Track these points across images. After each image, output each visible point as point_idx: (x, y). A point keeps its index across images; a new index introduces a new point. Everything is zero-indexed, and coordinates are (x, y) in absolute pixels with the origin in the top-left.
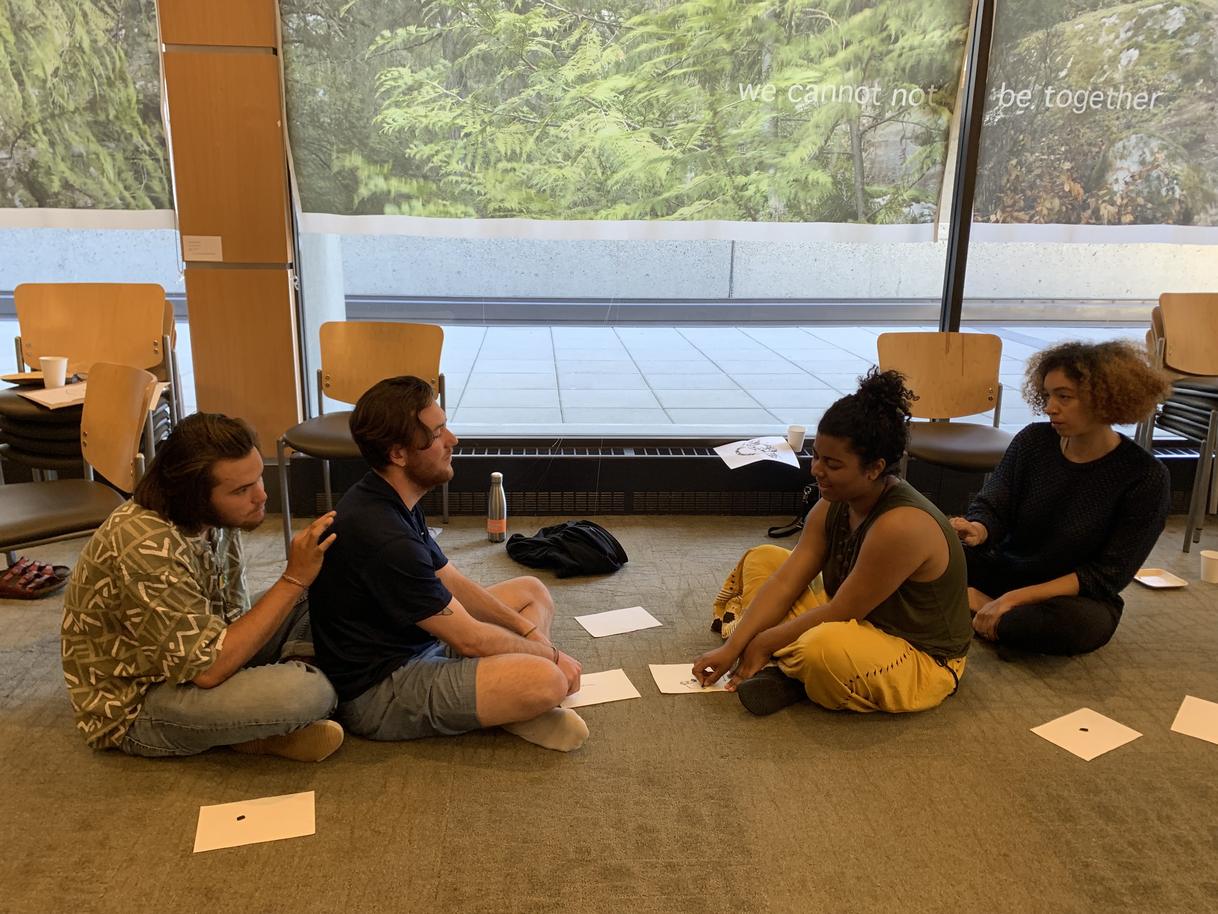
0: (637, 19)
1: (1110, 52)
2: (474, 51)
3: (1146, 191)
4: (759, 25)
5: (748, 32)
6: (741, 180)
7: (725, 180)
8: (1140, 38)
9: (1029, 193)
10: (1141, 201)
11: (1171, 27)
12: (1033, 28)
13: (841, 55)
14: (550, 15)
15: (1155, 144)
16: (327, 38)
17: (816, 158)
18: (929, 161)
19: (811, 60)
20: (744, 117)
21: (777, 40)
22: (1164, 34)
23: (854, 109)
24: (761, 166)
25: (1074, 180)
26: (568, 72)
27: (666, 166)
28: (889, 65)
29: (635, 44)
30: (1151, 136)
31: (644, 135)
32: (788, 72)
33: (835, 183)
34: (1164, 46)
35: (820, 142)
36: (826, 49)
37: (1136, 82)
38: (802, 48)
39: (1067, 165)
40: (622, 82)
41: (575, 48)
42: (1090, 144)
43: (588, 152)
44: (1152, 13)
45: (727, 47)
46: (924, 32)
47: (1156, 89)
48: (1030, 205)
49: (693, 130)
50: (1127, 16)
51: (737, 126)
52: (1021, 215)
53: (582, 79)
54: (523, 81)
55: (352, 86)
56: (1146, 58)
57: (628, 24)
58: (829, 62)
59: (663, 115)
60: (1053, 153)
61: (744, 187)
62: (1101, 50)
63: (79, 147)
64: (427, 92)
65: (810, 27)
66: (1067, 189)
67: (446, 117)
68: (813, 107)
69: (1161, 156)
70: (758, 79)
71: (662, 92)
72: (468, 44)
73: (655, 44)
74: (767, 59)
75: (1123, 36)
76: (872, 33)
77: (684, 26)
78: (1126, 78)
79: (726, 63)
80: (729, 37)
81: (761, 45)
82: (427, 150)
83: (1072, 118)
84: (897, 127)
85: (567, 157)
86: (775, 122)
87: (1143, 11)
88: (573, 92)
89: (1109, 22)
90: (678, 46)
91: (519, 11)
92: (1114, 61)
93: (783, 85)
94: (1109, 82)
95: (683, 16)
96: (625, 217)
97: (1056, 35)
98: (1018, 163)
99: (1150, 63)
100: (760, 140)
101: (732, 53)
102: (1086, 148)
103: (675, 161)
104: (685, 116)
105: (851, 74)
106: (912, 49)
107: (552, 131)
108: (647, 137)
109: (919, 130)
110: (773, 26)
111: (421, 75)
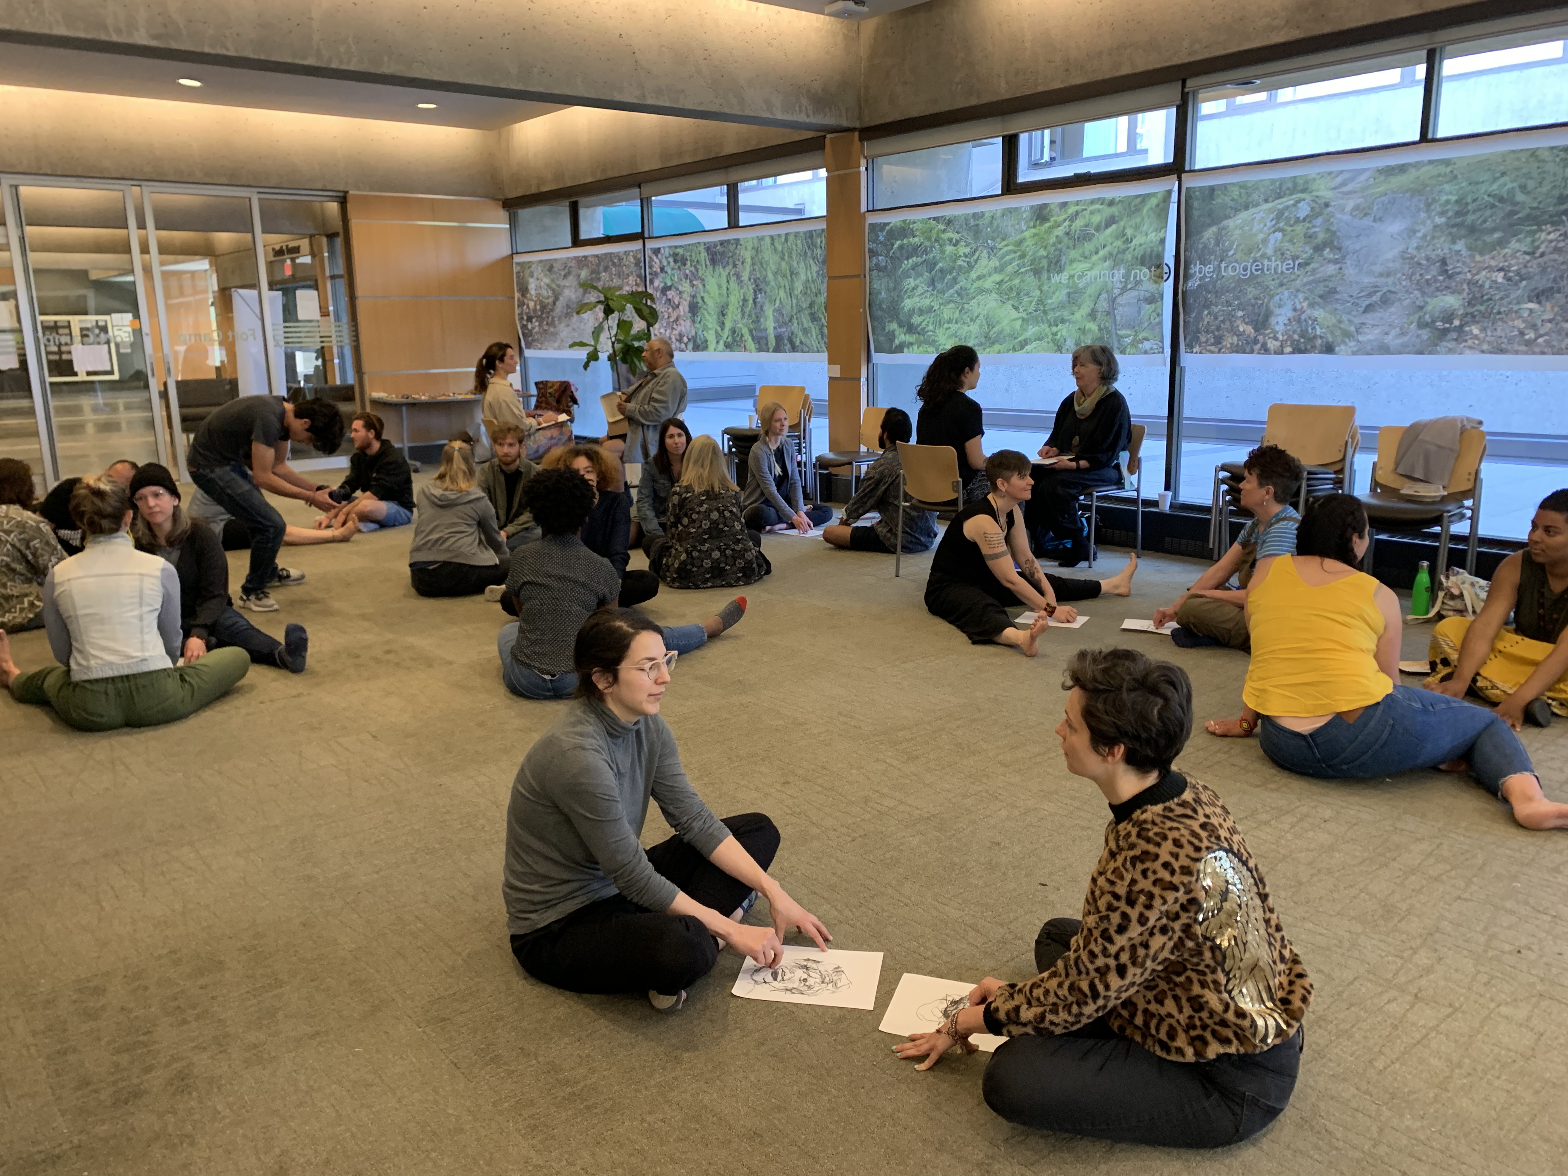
0: (1004, 243)
1: (1261, 236)
2: (937, 268)
3: (1299, 330)
4: (1059, 240)
5: (1054, 244)
6: (1054, 329)
7: (1047, 329)
8: (1281, 225)
9: (1217, 333)
10: (1296, 337)
11: (1302, 215)
12: (1210, 225)
13: (1102, 253)
14: (967, 246)
15: (1301, 296)
16: (886, 267)
17: (1090, 315)
18: (1154, 314)
19: (1086, 258)
20: (1054, 293)
21: (1068, 248)
22: (1297, 221)
23: (1110, 285)
24: (1063, 321)
25: (1247, 323)
26: (973, 275)
27: (1020, 322)
28: (1128, 256)
29: (1003, 257)
30: (1298, 291)
31: (1008, 305)
32: (1074, 265)
33: (1100, 329)
34: (1300, 229)
35: (1092, 306)
36: (1093, 250)
37: (1283, 254)
38: (1081, 251)
39: (1240, 314)
40: (997, 277)
41: (976, 261)
42: (1256, 298)
43: (981, 317)
44: (1287, 208)
45: (1045, 254)
46: (1147, 234)
47: (1298, 257)
48: (1218, 341)
49: (1031, 302)
50: (1270, 211)
51: (1051, 298)
52: (1212, 348)
53: (979, 278)
54: (955, 281)
55: (894, 289)
56: (1288, 238)
57: (1000, 246)
58: (1095, 258)
59: (1018, 294)
60: (1230, 305)
61: (1055, 334)
62: (1256, 235)
63: (806, 325)
64: (920, 290)
65: (1084, 239)
66: (1241, 329)
67: (926, 302)
68: (1087, 285)
69: (1305, 304)
70: (1060, 270)
71: (1016, 281)
72: (935, 264)
73: (1012, 256)
74: (1063, 259)
75: (1269, 224)
76: (1117, 238)
77: (1025, 244)
78: (1275, 252)
79: (1045, 263)
80: (1045, 248)
81: (1061, 251)
82: (920, 319)
83: (1240, 282)
84: (1134, 293)
85: (972, 320)
86: (1069, 294)
87: (1280, 207)
88: (975, 285)
89: (1258, 216)
90: (1023, 256)
91: (955, 245)
92: (1265, 241)
93: (1072, 273)
94: (1264, 256)
95: (1024, 239)
96: (999, 352)
97: (1224, 229)
98: (1209, 313)
99: (1291, 241)
100: (1061, 306)
101: (1047, 257)
102: (1253, 301)
103: (1023, 319)
104: (1027, 294)
105: (1107, 263)
106: (1141, 245)
107: (966, 306)
108: (1010, 307)
109: (1148, 295)
110: (1066, 240)
111: (917, 282)
